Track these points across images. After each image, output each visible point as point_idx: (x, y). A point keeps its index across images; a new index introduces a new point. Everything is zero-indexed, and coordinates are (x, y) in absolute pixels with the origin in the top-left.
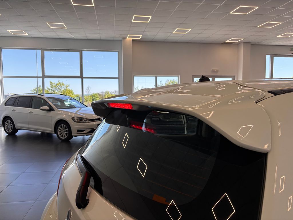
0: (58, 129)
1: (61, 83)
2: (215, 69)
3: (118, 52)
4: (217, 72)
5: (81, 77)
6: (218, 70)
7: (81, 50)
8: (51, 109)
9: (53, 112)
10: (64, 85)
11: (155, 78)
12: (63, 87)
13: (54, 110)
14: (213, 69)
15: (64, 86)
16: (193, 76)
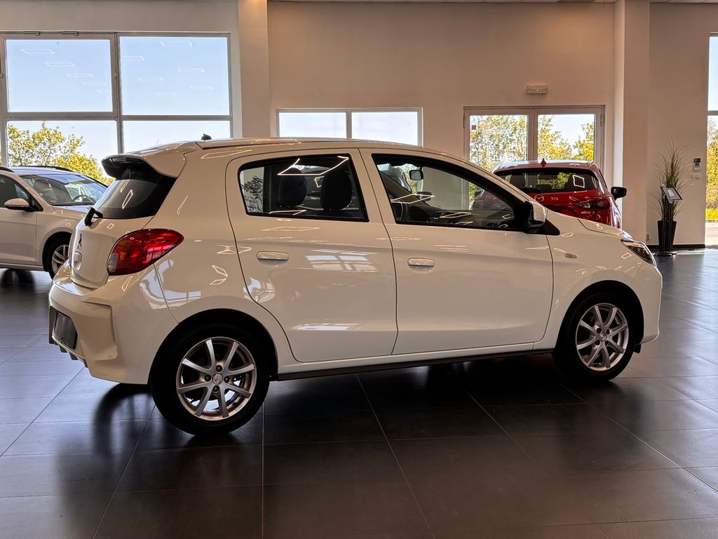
0: (53, 258)
1: (52, 132)
2: (537, 84)
3: (228, 35)
4: (545, 94)
5: (117, 115)
6: (547, 89)
7: (116, 33)
8: (33, 207)
9: (39, 212)
10: (62, 140)
11: (344, 115)
12: (56, 147)
13: (41, 210)
14: (532, 84)
15: (62, 145)
16: (465, 108)
